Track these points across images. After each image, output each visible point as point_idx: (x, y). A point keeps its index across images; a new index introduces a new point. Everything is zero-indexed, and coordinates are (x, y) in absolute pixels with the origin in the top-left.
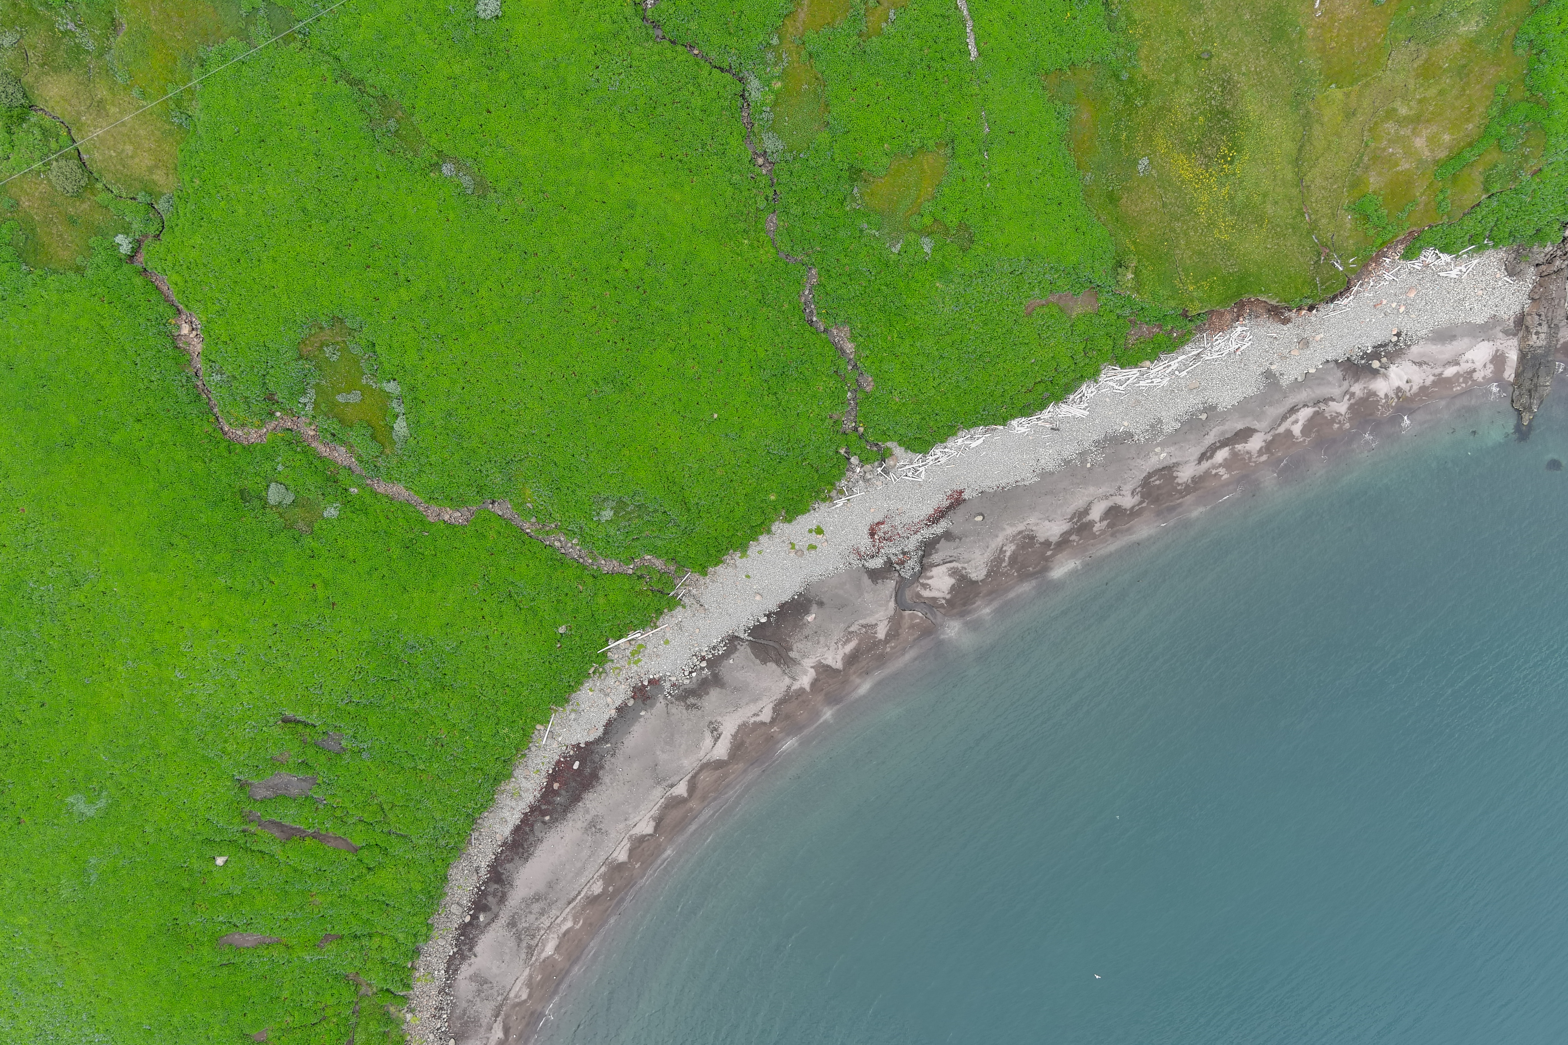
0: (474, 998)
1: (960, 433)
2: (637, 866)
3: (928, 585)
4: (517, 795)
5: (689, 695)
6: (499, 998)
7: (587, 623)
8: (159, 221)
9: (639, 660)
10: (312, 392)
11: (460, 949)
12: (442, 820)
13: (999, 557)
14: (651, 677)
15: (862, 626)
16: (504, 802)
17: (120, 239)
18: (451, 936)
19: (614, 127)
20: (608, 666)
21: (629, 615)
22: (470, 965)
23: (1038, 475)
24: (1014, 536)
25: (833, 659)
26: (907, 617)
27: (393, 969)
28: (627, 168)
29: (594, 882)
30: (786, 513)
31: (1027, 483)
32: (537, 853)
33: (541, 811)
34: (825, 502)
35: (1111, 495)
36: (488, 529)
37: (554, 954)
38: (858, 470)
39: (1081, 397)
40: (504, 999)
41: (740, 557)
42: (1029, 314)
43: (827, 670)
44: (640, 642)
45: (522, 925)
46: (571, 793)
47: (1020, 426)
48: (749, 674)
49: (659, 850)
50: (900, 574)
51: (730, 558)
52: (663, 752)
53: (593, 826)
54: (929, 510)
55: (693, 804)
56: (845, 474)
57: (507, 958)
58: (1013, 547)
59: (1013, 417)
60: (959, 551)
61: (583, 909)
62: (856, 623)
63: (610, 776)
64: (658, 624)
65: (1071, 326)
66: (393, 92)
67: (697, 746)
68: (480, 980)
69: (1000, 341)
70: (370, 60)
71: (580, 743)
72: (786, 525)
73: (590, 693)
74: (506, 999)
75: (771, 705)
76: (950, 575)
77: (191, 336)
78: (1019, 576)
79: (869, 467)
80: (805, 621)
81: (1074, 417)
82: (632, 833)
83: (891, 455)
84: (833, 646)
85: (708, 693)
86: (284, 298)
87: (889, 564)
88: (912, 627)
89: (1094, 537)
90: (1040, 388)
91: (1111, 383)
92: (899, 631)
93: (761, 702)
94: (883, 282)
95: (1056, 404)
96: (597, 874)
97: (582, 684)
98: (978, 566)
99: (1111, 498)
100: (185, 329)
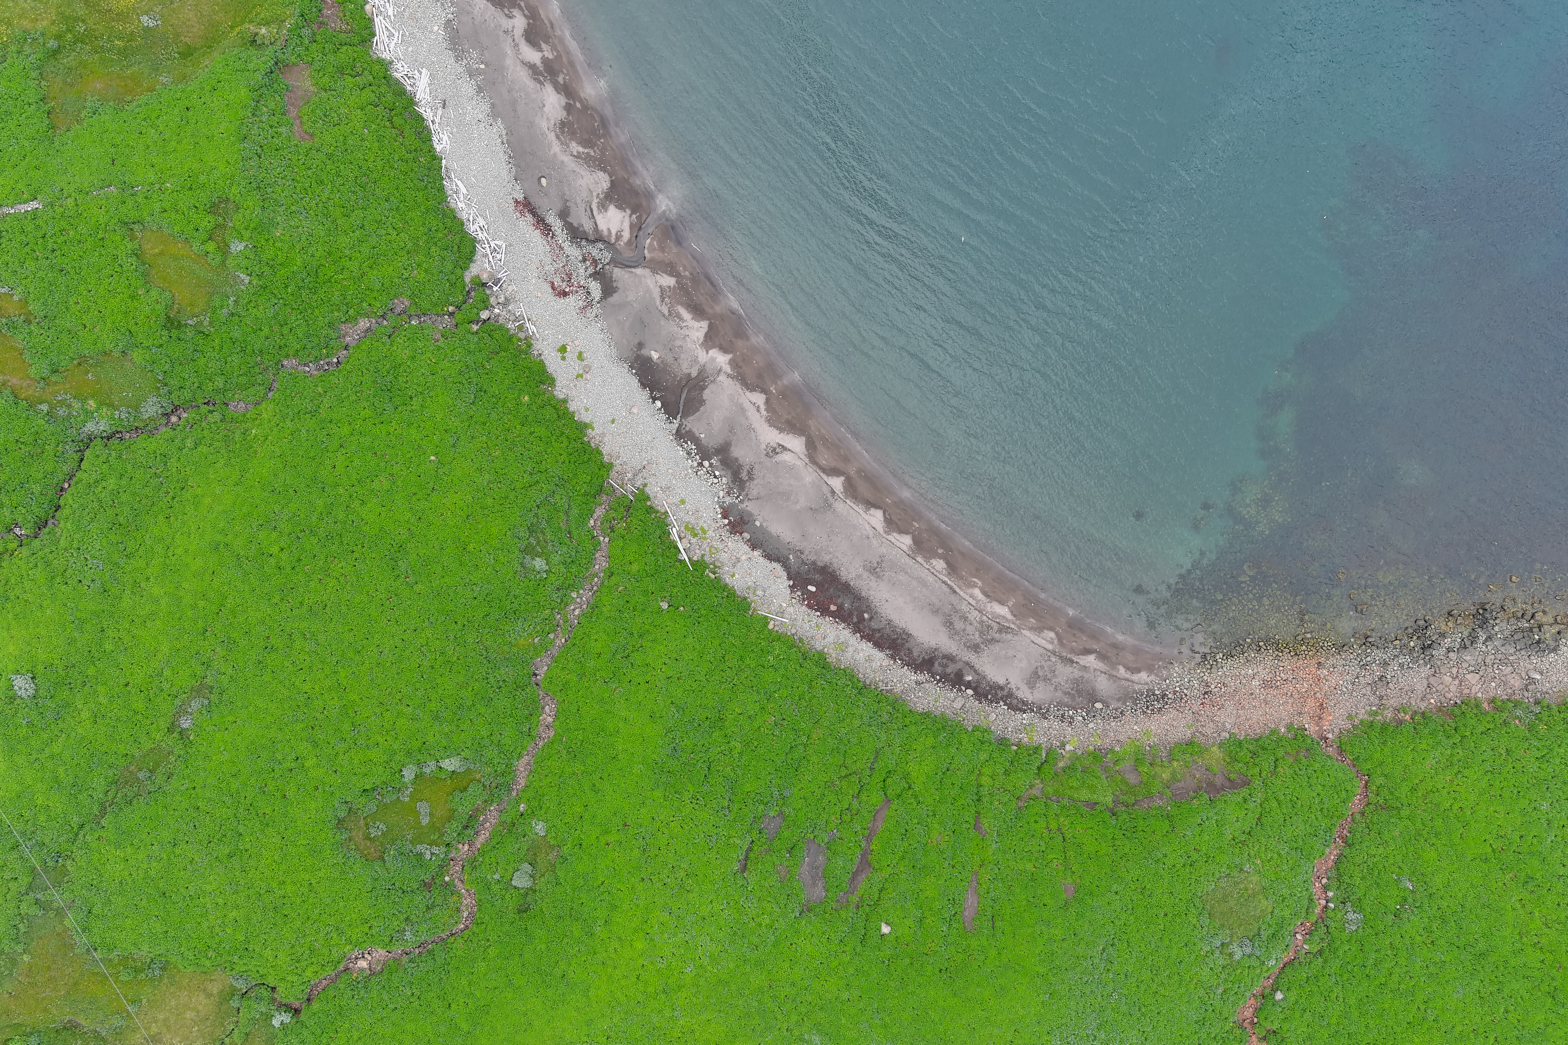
0: (1052, 684)
1: (453, 205)
2: (917, 526)
3: (617, 234)
4: (843, 647)
5: (739, 478)
6: (1053, 659)
7: (659, 581)
8: (257, 988)
9: (702, 529)
10: (419, 848)
11: (1002, 699)
12: (861, 718)
13: (585, 159)
14: (720, 516)
15: (662, 301)
16: (849, 659)
17: (276, 1022)
18: (987, 708)
19: (141, 563)
20: (707, 559)
21: (651, 540)
22: (1018, 689)
23: (495, 120)
24: (562, 144)
25: (698, 330)
26: (652, 255)
27: (1016, 763)
28: (179, 551)
29: (933, 568)
30: (544, 384)
31: (504, 132)
32: (902, 625)
33: (859, 622)
34: (532, 344)
35: (514, 40)
36: (559, 679)
37: (1008, 606)
38: (497, 311)
39: (409, 78)
40: (1054, 654)
41: (593, 430)
42: (312, 136)
43: (710, 337)
44: (682, 529)
45: (977, 638)
46: (840, 593)
47: (442, 142)
48: (715, 418)
49: (900, 504)
50: (607, 264)
51: (593, 440)
52: (797, 502)
53: (875, 570)
54: (535, 236)
55: (852, 471)
56: (501, 324)
57: (1011, 653)
58: (574, 144)
59: (431, 149)
60: (579, 201)
61: (961, 578)
62: (659, 308)
63: (823, 555)
64: (663, 511)
65: (326, 90)
66: (111, 774)
67: (791, 468)
68: (1033, 679)
69: (342, 167)
70: (80, 797)
71: (789, 586)
72: (558, 384)
73: (737, 576)
74: (1054, 653)
75: (748, 394)
76: (606, 211)
77: (370, 958)
78: (604, 136)
79: (492, 300)
80: (659, 361)
81: (430, 85)
82: (882, 532)
83: (478, 277)
84: (685, 332)
85: (737, 459)
86: (321, 874)
87: (596, 275)
88: (662, 249)
89: (559, 57)
90: (397, 121)
91: (392, 45)
92: (667, 262)
93: (745, 405)
94: (284, 291)
95: (416, 104)
96: (925, 565)
97: (726, 584)
98: (595, 181)
99: (517, 41)
100: (363, 964)
